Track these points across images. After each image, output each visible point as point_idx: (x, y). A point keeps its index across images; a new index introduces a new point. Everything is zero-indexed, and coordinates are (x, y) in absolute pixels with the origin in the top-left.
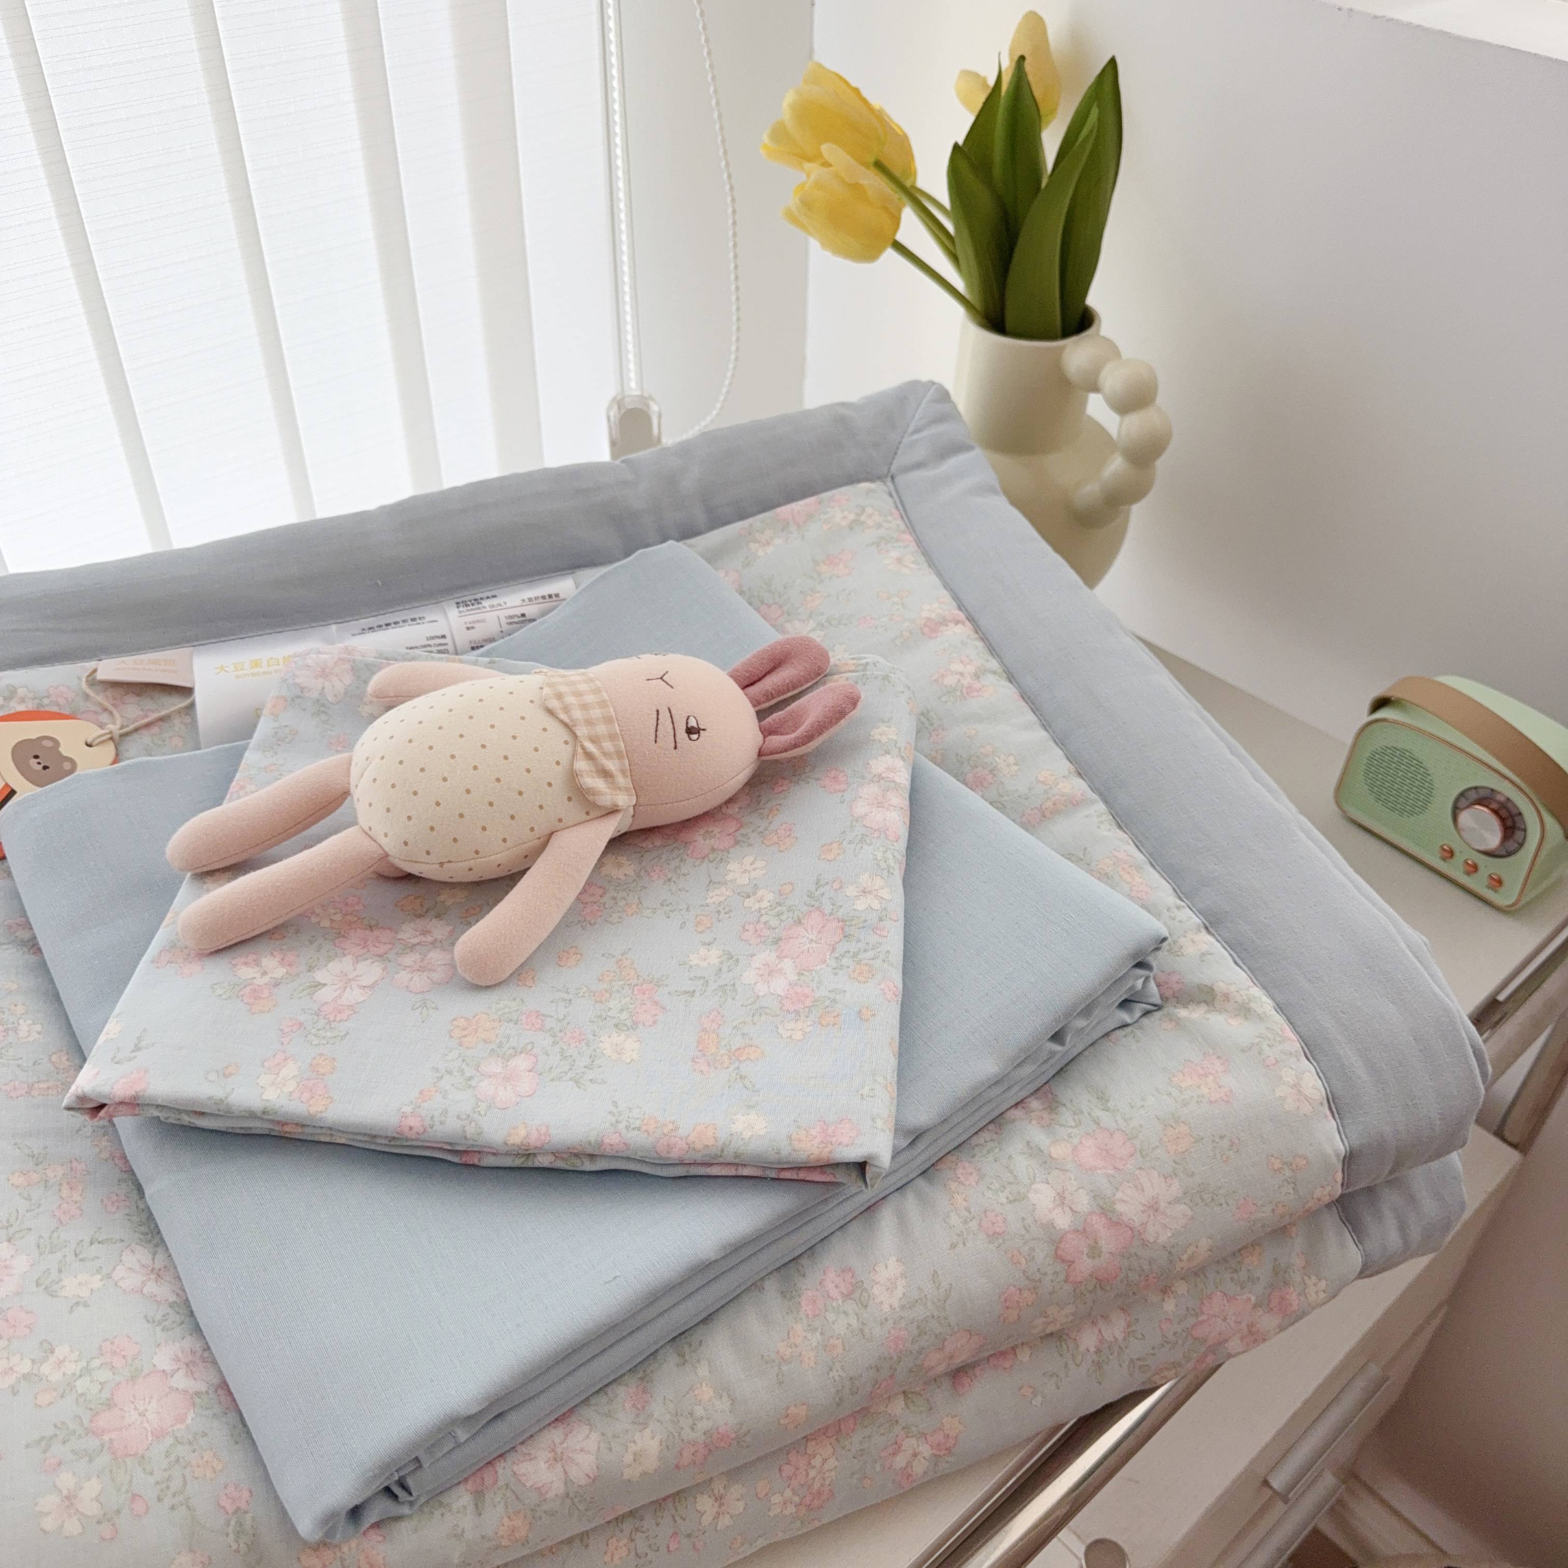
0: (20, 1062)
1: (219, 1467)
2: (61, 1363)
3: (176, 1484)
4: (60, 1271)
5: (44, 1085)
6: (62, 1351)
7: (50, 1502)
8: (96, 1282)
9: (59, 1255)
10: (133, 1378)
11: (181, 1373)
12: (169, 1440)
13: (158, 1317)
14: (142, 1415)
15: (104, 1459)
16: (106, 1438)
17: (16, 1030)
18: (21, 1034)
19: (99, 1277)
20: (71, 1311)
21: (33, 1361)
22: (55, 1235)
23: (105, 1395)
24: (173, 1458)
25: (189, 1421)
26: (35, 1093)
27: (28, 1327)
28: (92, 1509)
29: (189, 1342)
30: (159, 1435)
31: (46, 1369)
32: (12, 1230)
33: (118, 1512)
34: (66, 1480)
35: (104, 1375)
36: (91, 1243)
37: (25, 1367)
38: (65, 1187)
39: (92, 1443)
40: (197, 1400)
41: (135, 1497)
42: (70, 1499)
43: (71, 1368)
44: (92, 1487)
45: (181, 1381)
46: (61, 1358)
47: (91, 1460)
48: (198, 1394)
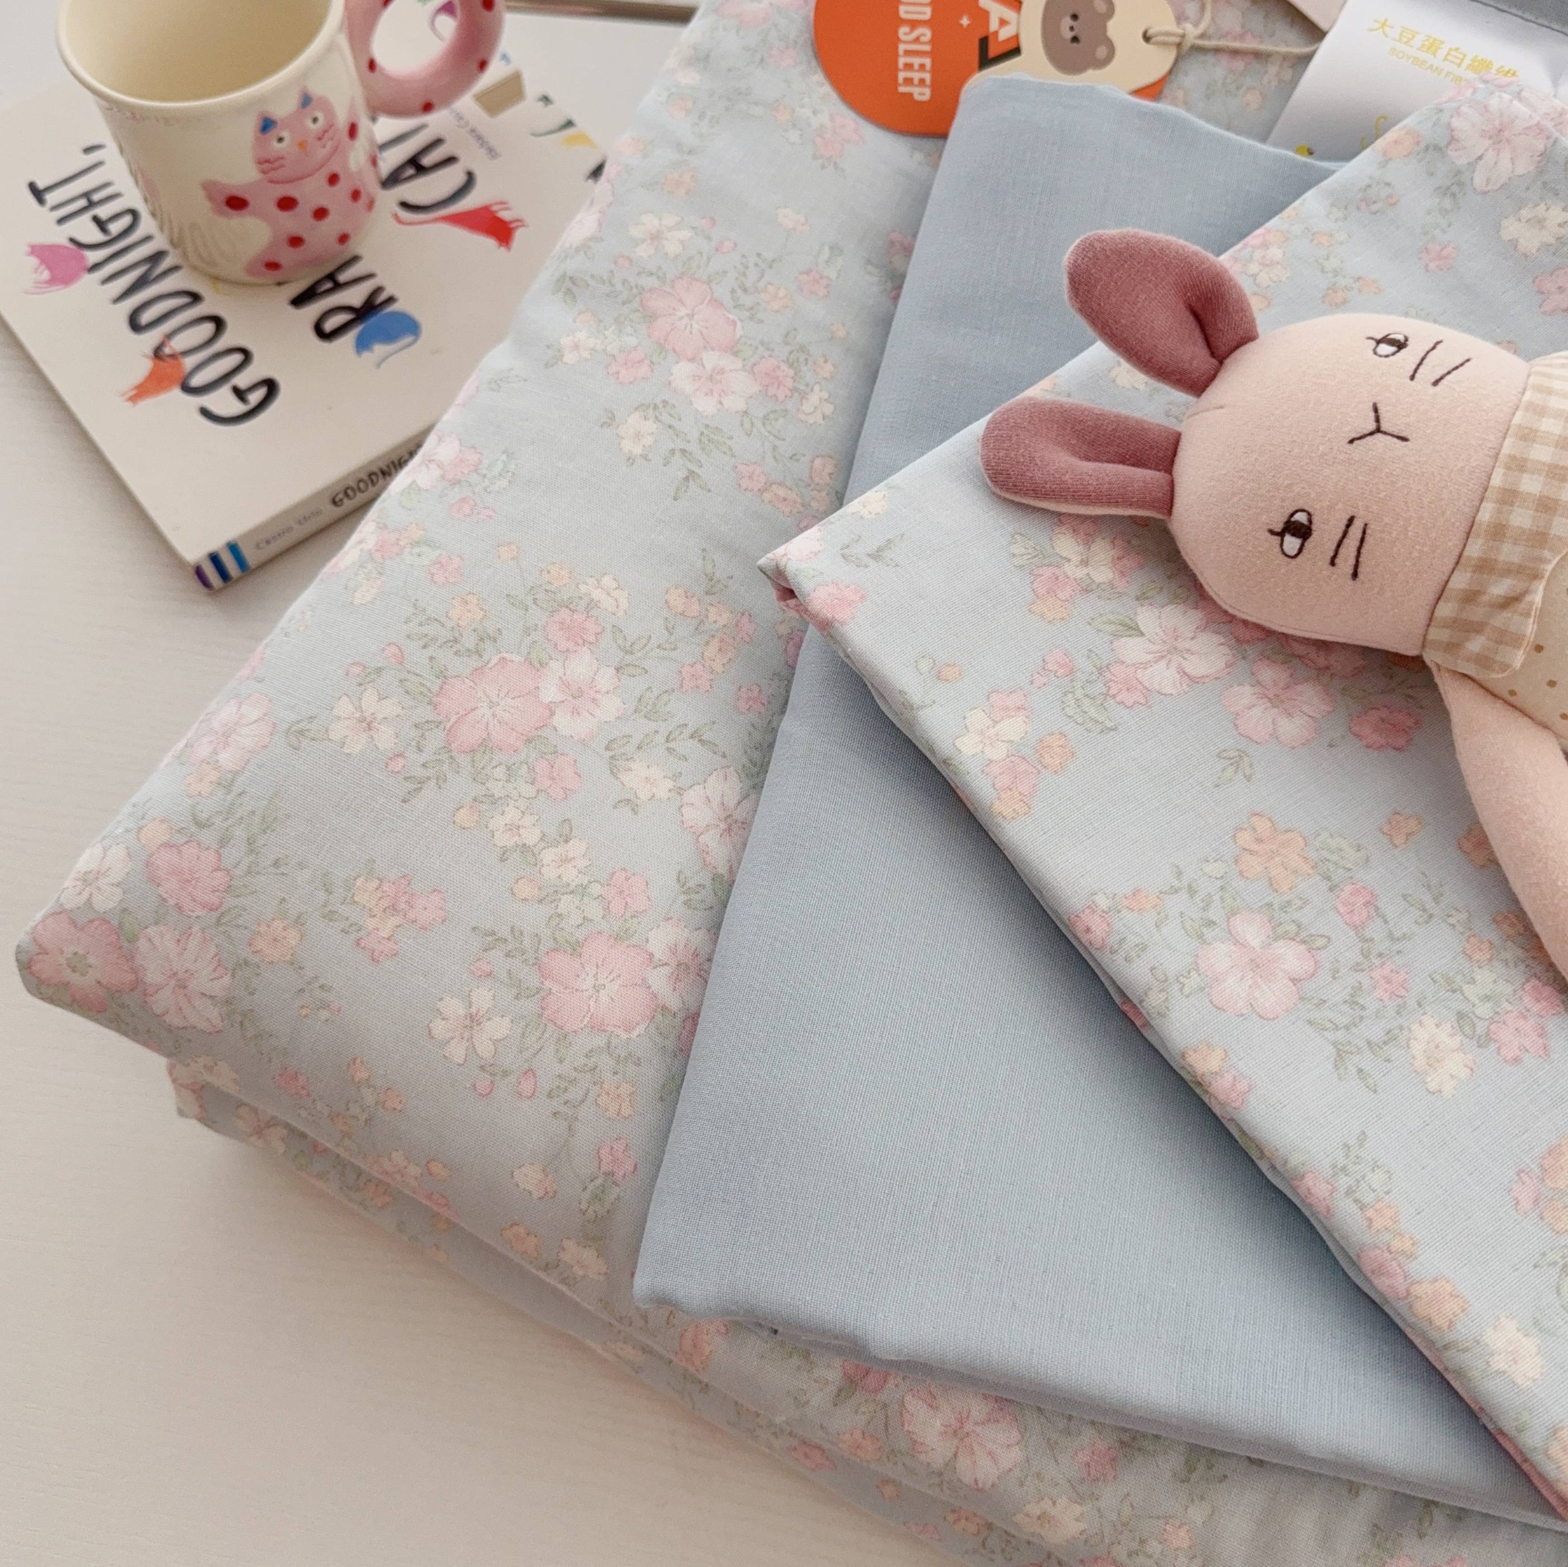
0: (778, 443)
1: (626, 1111)
2: (566, 860)
3: (575, 1093)
4: (639, 748)
5: (782, 492)
6: (576, 848)
7: (454, 1007)
8: (663, 789)
9: (653, 725)
10: (618, 938)
11: (665, 970)
12: (600, 1041)
13: (691, 884)
14: (597, 988)
15: (530, 1006)
16: (548, 984)
17: (803, 396)
18: (807, 407)
19: (670, 784)
20: (615, 807)
21: (543, 837)
22: (665, 697)
23: (580, 935)
24: (591, 1062)
25: (635, 1033)
26: (767, 496)
27: (565, 789)
28: (485, 1049)
29: (699, 938)
30: (597, 1027)
31: (548, 856)
32: (629, 658)
33: (505, 1074)
34: (483, 998)
35: (594, 910)
36: (692, 737)
37: (531, 837)
38: (715, 643)
39: (533, 980)
40: (659, 1017)
41: (530, 1072)
42: (473, 1021)
43: (571, 876)
44: (498, 1027)
45: (659, 980)
46: (571, 855)
47: (517, 998)
48: (664, 1008)
